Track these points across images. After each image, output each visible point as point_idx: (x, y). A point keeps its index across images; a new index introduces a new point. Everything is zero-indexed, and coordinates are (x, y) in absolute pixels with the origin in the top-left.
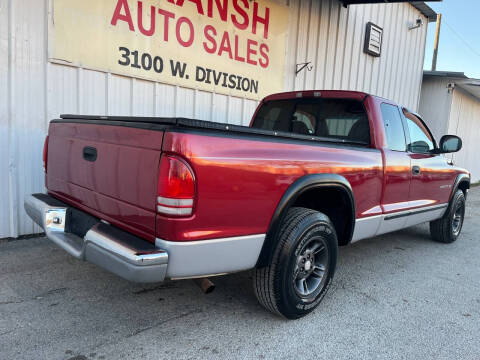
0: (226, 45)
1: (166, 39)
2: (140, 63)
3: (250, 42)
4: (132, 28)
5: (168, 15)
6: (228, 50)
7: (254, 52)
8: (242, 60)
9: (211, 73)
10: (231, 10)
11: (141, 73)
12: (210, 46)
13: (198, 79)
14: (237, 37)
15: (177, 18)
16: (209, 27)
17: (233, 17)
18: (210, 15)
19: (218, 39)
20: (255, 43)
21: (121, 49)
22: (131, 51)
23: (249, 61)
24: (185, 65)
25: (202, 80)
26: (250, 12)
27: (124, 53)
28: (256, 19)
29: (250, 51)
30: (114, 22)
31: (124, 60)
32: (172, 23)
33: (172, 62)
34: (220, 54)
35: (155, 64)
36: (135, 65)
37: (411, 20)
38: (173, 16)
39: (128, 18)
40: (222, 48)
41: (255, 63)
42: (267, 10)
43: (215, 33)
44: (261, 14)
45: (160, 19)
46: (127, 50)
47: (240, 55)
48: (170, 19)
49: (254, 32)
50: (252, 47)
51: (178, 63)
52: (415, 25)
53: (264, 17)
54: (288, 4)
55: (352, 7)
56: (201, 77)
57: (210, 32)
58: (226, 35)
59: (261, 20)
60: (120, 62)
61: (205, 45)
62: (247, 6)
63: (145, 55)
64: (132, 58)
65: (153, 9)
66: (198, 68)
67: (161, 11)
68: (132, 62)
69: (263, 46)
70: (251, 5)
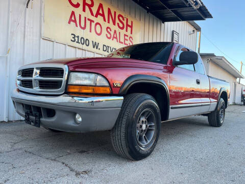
0: (115, 36)
1: (91, 31)
2: (80, 41)
3: (125, 35)
4: (77, 26)
5: (91, 21)
6: (116, 38)
7: (127, 40)
8: (122, 43)
9: (109, 48)
10: (117, 21)
11: (80, 46)
12: (109, 36)
13: (104, 50)
14: (120, 33)
15: (95, 22)
16: (108, 28)
17: (118, 24)
18: (109, 22)
19: (112, 33)
20: (127, 36)
21: (72, 34)
22: (76, 35)
23: (125, 44)
24: (98, 44)
25: (105, 51)
26: (125, 22)
27: (73, 36)
28: (127, 25)
29: (125, 39)
30: (69, 23)
31: (73, 39)
32: (93, 24)
33: (93, 42)
34: (113, 40)
35: (86, 42)
36: (78, 42)
37: (190, 30)
38: (93, 22)
39: (75, 21)
40: (114, 37)
41: (127, 45)
42: (132, 22)
43: (111, 30)
44: (130, 23)
45: (88, 23)
46: (74, 35)
47: (121, 41)
48: (92, 23)
49: (127, 31)
50: (126, 38)
51: (95, 43)
52: (192, 32)
53: (130, 25)
54: (140, 20)
55: (166, 23)
56: (105, 49)
57: (109, 30)
58: (115, 32)
59: (129, 26)
60: (71, 40)
61: (107, 35)
62: (124, 20)
63: (82, 38)
64: (76, 38)
65: (85, 18)
66: (104, 45)
67: (89, 19)
68: (77, 40)
69: (130, 37)
70: (125, 19)
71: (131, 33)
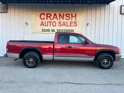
1: (50, 26)
4: (44, 26)
6: (65, 25)
8: (69, 26)
9: (61, 30)
10: (65, 17)
14: (67, 22)
15: (52, 22)
19: (62, 23)
21: (42, 29)
22: (44, 29)
23: (71, 26)
24: (54, 30)
25: (58, 32)
26: (70, 16)
28: (72, 17)
30: (41, 26)
35: (48, 30)
36: (45, 31)
39: (43, 24)
40: (63, 25)
41: (73, 26)
49: (72, 20)
50: (71, 23)
51: (53, 30)
57: (60, 23)
58: (64, 22)
59: (74, 17)
60: (42, 31)
61: (59, 25)
63: (46, 29)
64: (44, 30)
66: (58, 30)
67: (49, 22)
69: (75, 22)
71: (76, 19)
